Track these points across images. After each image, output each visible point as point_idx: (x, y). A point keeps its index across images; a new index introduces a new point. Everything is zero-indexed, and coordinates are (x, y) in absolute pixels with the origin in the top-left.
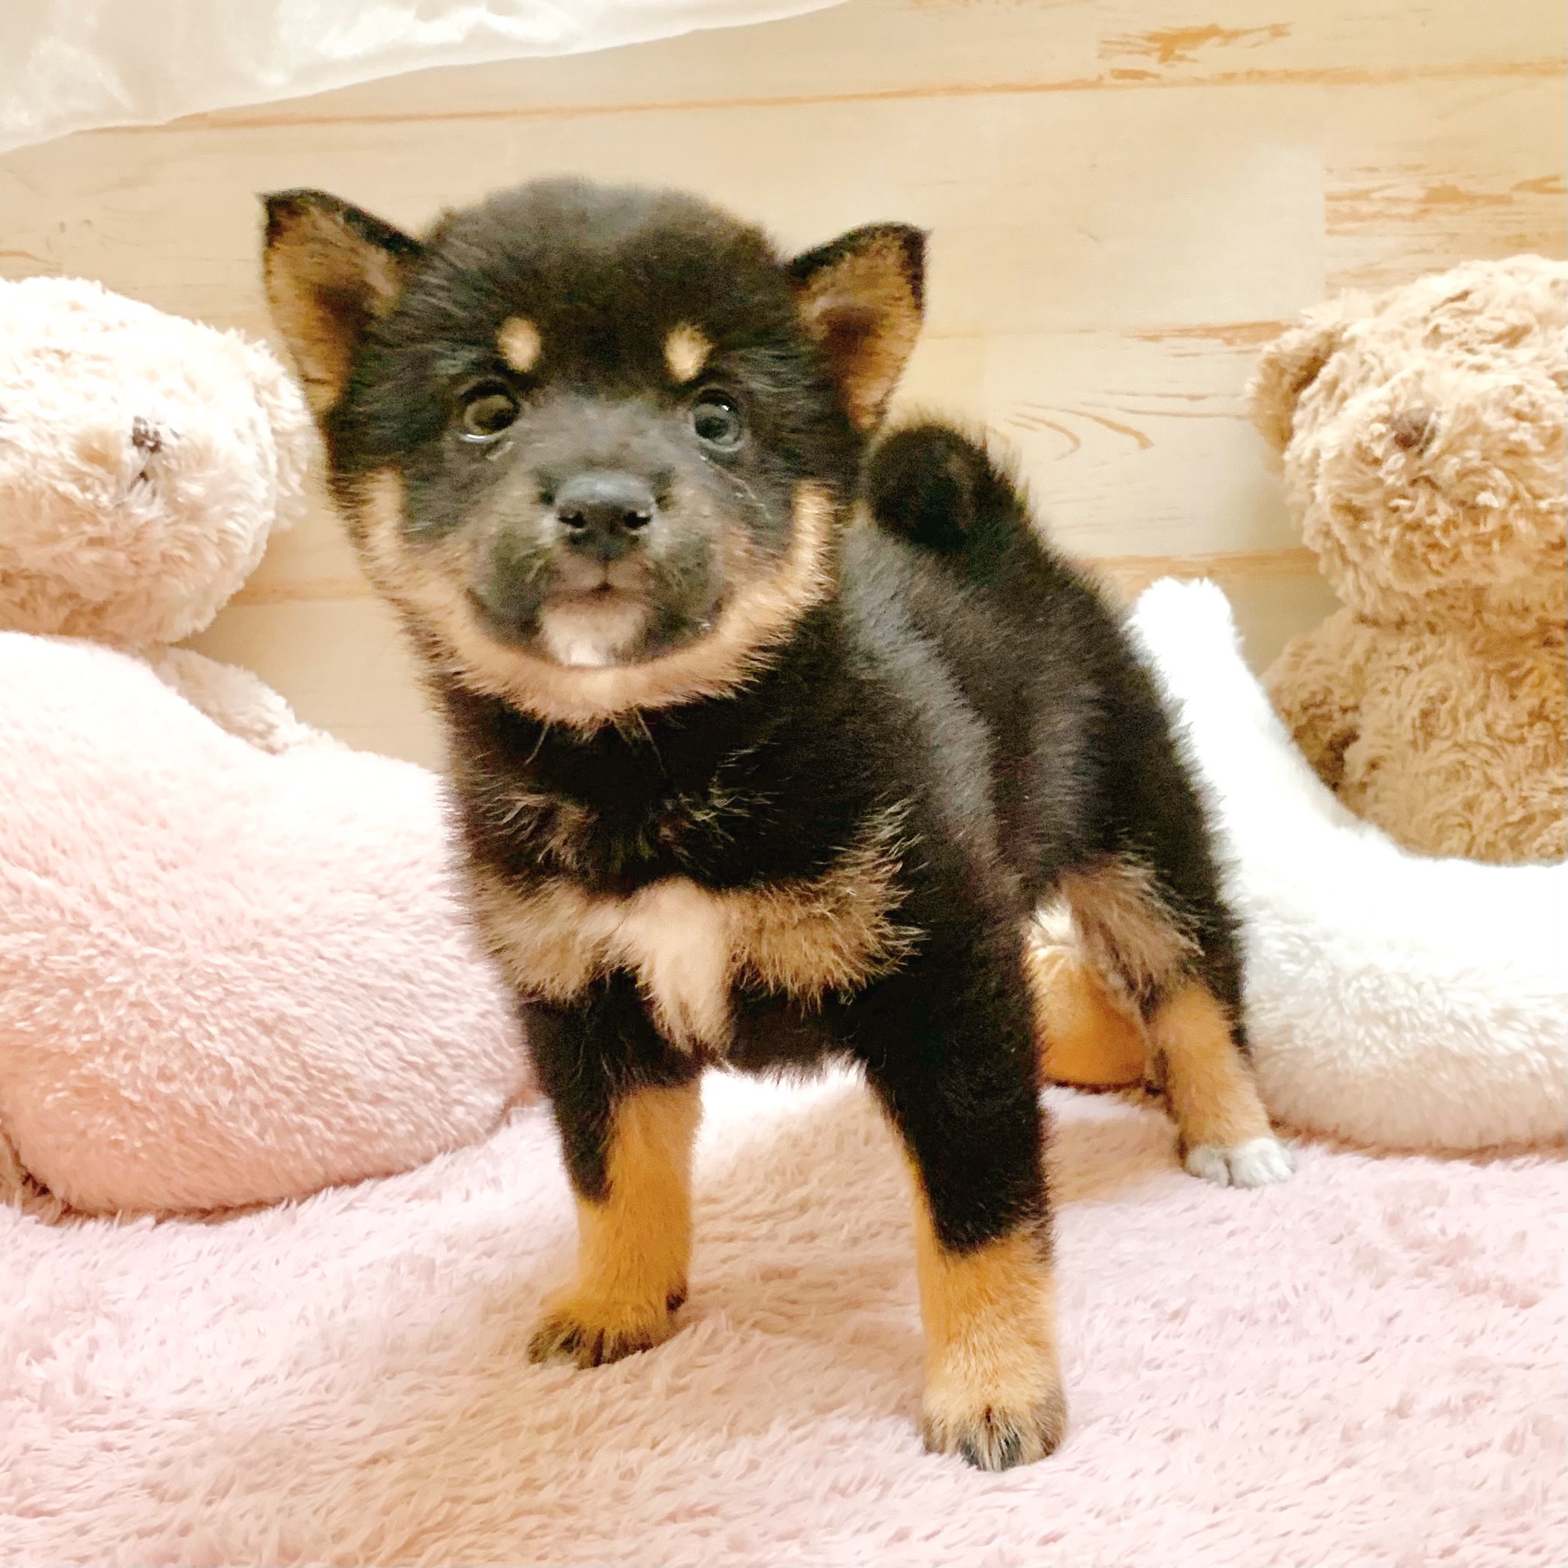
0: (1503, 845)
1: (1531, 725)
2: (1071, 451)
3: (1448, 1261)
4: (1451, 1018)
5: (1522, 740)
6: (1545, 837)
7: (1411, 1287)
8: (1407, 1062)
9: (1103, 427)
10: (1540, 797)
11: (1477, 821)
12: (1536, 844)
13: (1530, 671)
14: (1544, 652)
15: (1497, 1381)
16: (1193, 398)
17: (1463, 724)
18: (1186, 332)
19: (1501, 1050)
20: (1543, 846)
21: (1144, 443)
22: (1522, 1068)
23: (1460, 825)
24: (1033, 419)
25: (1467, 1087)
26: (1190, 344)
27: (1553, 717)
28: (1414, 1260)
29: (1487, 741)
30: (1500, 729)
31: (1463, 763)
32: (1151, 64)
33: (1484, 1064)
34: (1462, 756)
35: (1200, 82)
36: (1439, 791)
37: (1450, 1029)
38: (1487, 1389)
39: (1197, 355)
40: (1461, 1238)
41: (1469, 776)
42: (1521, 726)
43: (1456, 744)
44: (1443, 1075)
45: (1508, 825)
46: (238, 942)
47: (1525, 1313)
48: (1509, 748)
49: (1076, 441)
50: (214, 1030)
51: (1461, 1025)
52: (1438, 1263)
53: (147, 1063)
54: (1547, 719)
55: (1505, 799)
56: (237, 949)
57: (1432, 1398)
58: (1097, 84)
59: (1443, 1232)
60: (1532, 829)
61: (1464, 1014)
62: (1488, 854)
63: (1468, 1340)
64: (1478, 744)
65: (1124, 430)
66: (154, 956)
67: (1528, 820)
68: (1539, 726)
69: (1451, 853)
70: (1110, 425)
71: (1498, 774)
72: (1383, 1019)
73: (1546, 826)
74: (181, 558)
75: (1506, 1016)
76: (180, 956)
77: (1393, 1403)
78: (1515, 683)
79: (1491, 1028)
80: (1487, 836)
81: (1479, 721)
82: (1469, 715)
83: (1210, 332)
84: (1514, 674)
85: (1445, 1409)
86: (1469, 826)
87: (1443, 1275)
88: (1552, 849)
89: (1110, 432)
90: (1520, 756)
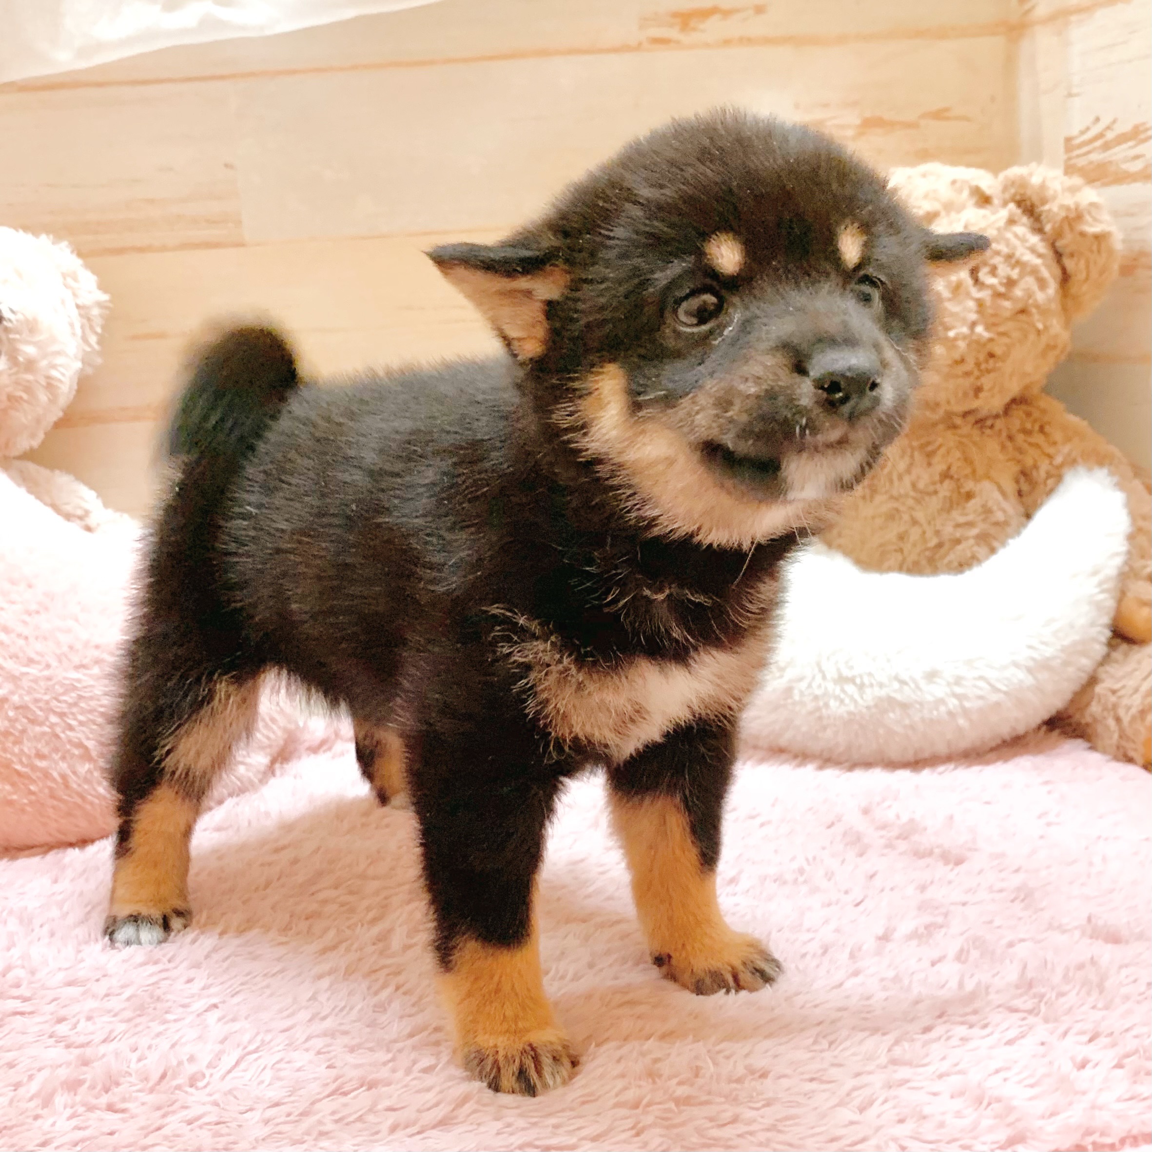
0: (924, 562)
1: (941, 482)
3: (904, 836)
4: (897, 678)
5: (936, 492)
6: (952, 556)
7: (883, 855)
8: (868, 708)
10: (948, 530)
11: (907, 547)
12: (946, 561)
13: (940, 446)
14: (949, 434)
15: (946, 915)
17: (896, 483)
19: (930, 698)
20: (950, 562)
22: (943, 709)
23: (896, 551)
25: (907, 722)
27: (956, 476)
28: (882, 837)
29: (912, 493)
30: (921, 485)
31: (897, 510)
32: (673, 33)
33: (918, 706)
34: (896, 505)
35: (707, 45)
36: (881, 528)
37: (896, 685)
38: (940, 920)
40: (912, 821)
41: (901, 518)
42: (934, 483)
43: (892, 497)
44: (891, 715)
45: (927, 549)
46: (85, 662)
47: (958, 869)
48: (927, 498)
50: (74, 723)
51: (903, 683)
52: (898, 838)
53: (27, 747)
54: (951, 477)
55: (924, 533)
56: (83, 666)
57: (905, 927)
58: (638, 48)
59: (898, 817)
60: (942, 551)
61: (905, 676)
62: (914, 569)
63: (923, 888)
64: (907, 496)
66: (28, 674)
67: (940, 545)
68: (947, 482)
69: (890, 569)
71: (920, 515)
72: (852, 680)
73: (951, 549)
74: (21, 398)
75: (932, 676)
76: (46, 673)
77: (880, 932)
78: (930, 455)
79: (922, 683)
80: (913, 557)
81: (907, 480)
82: (900, 477)
84: (930, 448)
85: (915, 935)
86: (901, 550)
87: (902, 846)
88: (956, 564)
90: (934, 503)
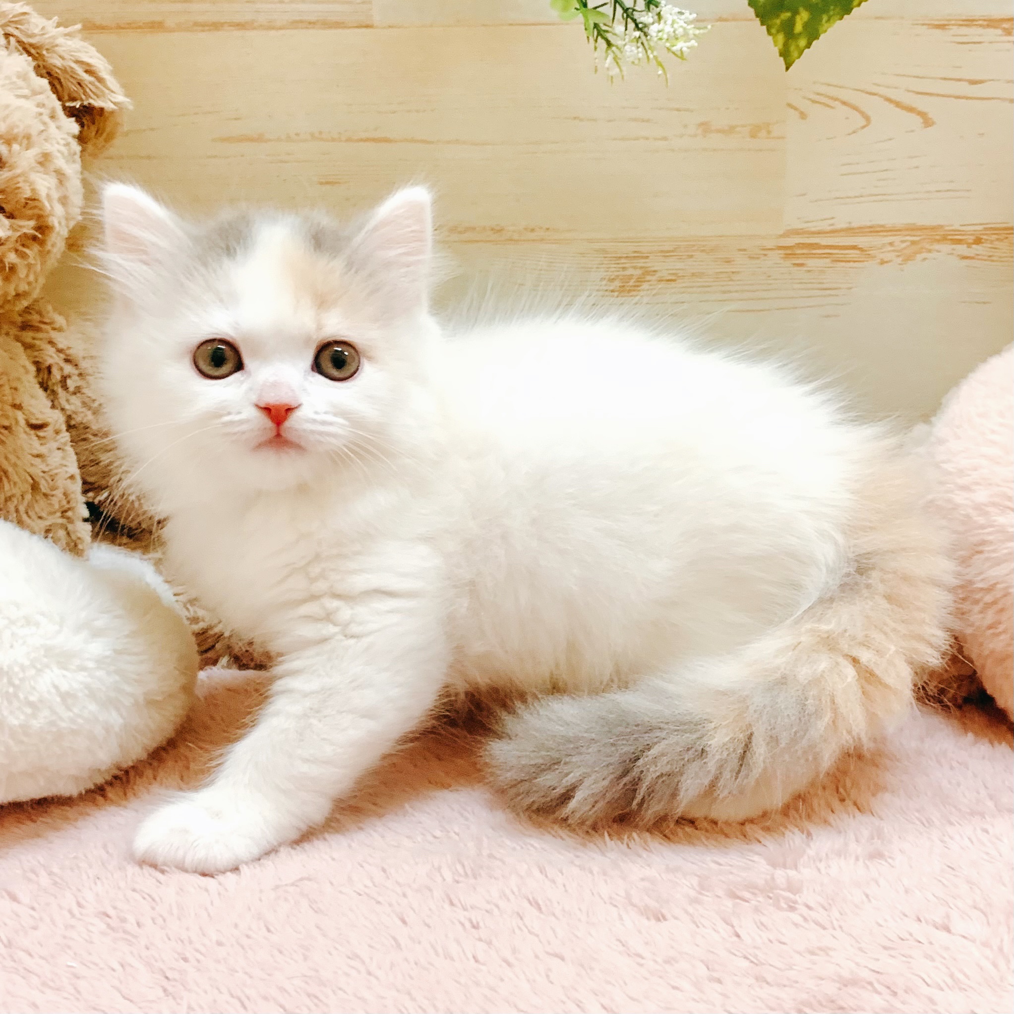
2: (863, 127)
9: (892, 106)
16: (973, 82)
18: (969, 22)
21: (928, 122)
24: (832, 98)
26: (973, 33)
39: (980, 43)
49: (868, 119)
65: (911, 109)
70: (898, 104)
83: (991, 23)
89: (898, 110)
